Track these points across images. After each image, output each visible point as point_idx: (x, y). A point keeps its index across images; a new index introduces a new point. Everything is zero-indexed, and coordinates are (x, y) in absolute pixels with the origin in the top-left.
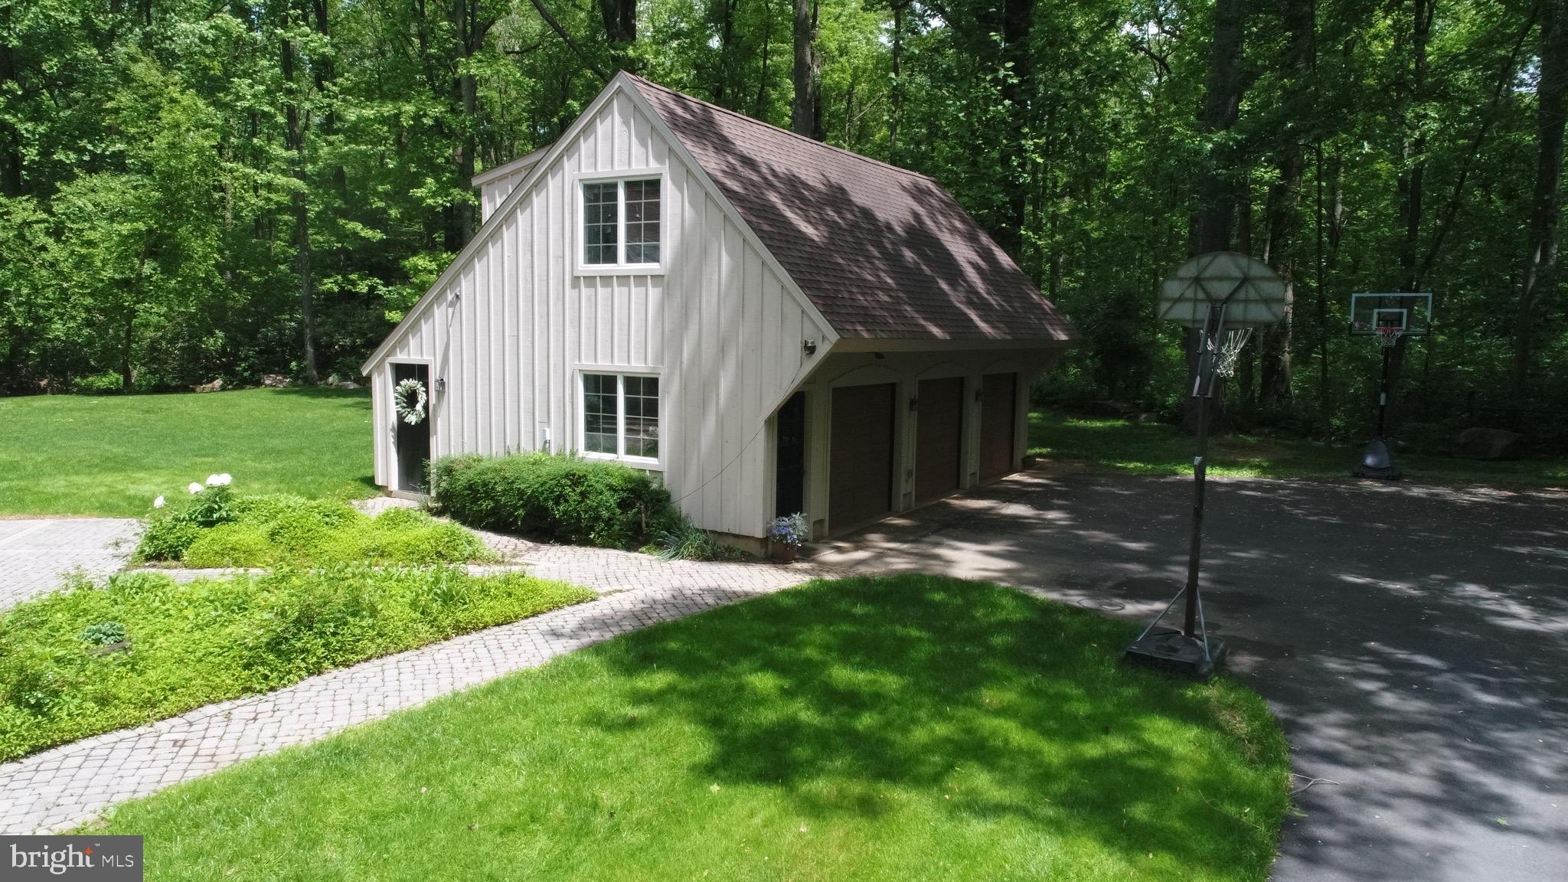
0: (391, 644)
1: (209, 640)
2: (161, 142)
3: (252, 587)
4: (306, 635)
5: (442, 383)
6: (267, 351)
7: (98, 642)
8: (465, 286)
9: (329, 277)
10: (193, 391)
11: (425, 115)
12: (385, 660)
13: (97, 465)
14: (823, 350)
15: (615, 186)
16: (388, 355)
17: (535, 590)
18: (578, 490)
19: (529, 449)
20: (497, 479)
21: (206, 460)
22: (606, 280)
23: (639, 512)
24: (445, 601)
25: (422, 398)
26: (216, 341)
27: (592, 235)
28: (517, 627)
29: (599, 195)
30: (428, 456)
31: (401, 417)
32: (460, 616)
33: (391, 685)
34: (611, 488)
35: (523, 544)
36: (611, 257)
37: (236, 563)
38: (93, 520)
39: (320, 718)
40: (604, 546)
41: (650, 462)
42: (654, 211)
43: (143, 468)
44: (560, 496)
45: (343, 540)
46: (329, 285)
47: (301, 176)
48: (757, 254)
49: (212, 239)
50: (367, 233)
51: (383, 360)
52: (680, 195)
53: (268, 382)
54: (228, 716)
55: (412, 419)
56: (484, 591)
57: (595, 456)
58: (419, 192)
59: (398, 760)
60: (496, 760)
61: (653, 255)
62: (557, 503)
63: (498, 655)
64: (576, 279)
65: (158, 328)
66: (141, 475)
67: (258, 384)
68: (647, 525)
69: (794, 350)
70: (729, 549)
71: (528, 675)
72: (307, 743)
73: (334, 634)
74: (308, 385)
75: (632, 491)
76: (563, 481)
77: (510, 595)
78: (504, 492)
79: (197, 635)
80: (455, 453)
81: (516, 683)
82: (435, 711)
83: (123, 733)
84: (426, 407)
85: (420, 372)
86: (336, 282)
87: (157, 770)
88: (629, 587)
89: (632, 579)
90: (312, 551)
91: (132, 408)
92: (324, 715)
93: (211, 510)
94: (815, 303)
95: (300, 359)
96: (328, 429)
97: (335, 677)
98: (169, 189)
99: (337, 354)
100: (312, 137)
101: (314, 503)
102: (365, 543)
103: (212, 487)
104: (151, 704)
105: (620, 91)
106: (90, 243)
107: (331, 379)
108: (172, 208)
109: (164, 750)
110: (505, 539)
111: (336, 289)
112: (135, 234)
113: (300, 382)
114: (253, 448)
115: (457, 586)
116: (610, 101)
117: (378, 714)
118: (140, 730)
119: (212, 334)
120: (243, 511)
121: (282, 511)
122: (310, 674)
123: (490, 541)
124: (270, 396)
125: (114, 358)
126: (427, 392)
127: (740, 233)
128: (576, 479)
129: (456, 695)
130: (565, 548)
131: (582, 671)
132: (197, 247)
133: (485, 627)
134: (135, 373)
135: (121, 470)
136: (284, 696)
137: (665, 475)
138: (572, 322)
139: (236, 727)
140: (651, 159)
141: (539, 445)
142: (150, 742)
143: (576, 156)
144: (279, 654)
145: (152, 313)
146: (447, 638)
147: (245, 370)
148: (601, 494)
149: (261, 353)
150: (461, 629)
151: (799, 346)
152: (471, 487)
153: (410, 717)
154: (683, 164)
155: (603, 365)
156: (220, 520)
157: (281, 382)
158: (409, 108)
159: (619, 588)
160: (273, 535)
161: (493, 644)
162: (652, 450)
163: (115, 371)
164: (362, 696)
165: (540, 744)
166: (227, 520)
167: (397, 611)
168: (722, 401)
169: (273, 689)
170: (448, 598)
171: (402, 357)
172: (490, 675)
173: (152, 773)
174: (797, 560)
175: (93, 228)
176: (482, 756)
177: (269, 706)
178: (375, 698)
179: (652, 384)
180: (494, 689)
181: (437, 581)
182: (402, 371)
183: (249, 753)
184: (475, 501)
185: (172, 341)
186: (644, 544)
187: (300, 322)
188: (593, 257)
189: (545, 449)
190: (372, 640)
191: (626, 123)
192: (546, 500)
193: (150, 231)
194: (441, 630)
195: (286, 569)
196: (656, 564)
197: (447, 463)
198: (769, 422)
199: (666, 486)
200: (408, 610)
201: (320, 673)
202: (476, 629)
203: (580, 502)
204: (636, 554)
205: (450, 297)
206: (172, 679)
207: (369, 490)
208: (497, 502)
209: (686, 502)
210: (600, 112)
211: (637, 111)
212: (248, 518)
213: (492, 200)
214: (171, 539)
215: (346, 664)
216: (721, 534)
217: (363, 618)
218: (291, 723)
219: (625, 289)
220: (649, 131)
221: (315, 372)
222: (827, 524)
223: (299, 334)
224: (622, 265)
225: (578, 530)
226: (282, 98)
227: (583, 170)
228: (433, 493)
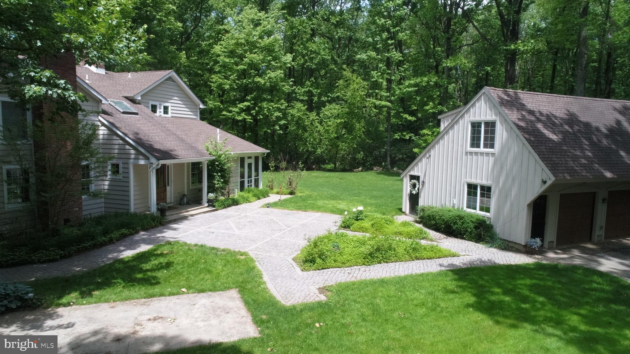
0: (399, 259)
1: (357, 251)
2: (349, 94)
3: (366, 239)
4: (378, 253)
5: (423, 182)
6: (376, 158)
7: (334, 247)
8: (432, 152)
9: (396, 133)
10: (353, 171)
11: (431, 81)
12: (396, 263)
13: (329, 198)
14: (549, 183)
15: (481, 123)
16: (409, 172)
17: (440, 251)
18: (461, 221)
19: (449, 206)
20: (437, 215)
21: (356, 198)
22: (476, 153)
23: (481, 231)
24: (413, 250)
25: (417, 186)
26: (360, 156)
27: (473, 139)
28: (433, 261)
29: (476, 126)
30: (418, 205)
31: (411, 191)
32: (417, 255)
33: (397, 269)
34: (472, 222)
35: (443, 236)
36: (478, 146)
37: (363, 232)
38: (329, 214)
39: (379, 274)
40: (468, 240)
41: (488, 214)
42: (493, 132)
43: (341, 200)
44: (455, 222)
45: (390, 229)
46: (397, 136)
47: (390, 101)
48: (527, 148)
49: (363, 124)
50: (410, 118)
51: (407, 174)
52: (502, 127)
53: (375, 169)
54: (359, 269)
55: (414, 192)
56: (425, 249)
57: (469, 210)
58: (427, 108)
59: (395, 286)
60: (418, 291)
61: (492, 146)
62: (454, 225)
63: (426, 267)
64: (467, 153)
65: (345, 150)
66: (340, 202)
67: (372, 169)
68: (484, 235)
69: (538, 182)
70: (512, 247)
71: (432, 273)
72: (376, 278)
73: (384, 254)
74: (387, 172)
75: (479, 223)
76: (457, 218)
77: (432, 251)
78: (439, 219)
79: (354, 249)
80: (426, 205)
81: (428, 275)
82: (406, 277)
83: (338, 269)
84: (418, 189)
85: (417, 178)
86: (399, 135)
87: (345, 278)
88: (471, 254)
89: (473, 252)
90: (382, 231)
91: (337, 177)
92: (380, 274)
93: (357, 217)
94: (547, 166)
95: (385, 162)
96: (391, 189)
97: (384, 265)
98: (350, 108)
99: (397, 161)
100: (394, 86)
101: (384, 217)
102: (396, 230)
103: (358, 210)
104: (344, 263)
105: (484, 93)
106: (328, 126)
107: (395, 169)
108: (351, 113)
109: (346, 274)
110: (438, 234)
111: (399, 138)
112: (341, 123)
113: (385, 170)
114: (369, 195)
115: (418, 247)
116: (481, 96)
117: (392, 275)
118: (342, 269)
119: (359, 153)
120: (365, 217)
121: (375, 218)
122: (378, 263)
123: (432, 234)
124: (375, 174)
125: (332, 160)
126: (419, 184)
127: (522, 141)
128: (461, 218)
129: (412, 274)
130: (456, 239)
131: (446, 275)
132: (358, 126)
133: (424, 259)
134: (337, 164)
135: (335, 200)
136: (372, 267)
137: (492, 219)
138: (464, 166)
139: (361, 272)
140: (493, 115)
141: (452, 205)
142: (344, 272)
143: (469, 114)
144: (371, 257)
145: (343, 146)
146: (413, 260)
147: (368, 165)
148: (468, 223)
149: (373, 159)
150: (417, 258)
151: (541, 181)
152: (429, 216)
153: (399, 277)
154: (504, 117)
155: (473, 181)
156: (360, 219)
157: (379, 169)
158: (426, 79)
159: (468, 254)
160: (372, 225)
161: (425, 264)
162: (488, 210)
163: (332, 163)
164: (389, 271)
165: (430, 290)
166: (362, 219)
167: (401, 251)
168: (512, 197)
169: (369, 265)
170: (414, 249)
171: (412, 173)
172: (422, 271)
173: (344, 278)
174: (537, 254)
175: (330, 121)
176: (415, 289)
177: (368, 269)
178: (392, 272)
179: (489, 189)
180: (422, 275)
181: (412, 244)
182: (412, 177)
183: (363, 278)
184: (430, 220)
185: (348, 155)
186: (482, 241)
187: (386, 150)
188: (472, 146)
189: (453, 207)
190: (394, 257)
191: (486, 103)
192: (451, 223)
193: (345, 122)
194: (412, 258)
195: (375, 235)
196: (484, 249)
197: (423, 208)
198: (529, 205)
199: (492, 223)
200: (403, 251)
201: (380, 263)
202: (421, 259)
203: (461, 225)
204: (478, 244)
205: (428, 156)
206: (348, 259)
207: (400, 212)
208: (436, 222)
209: (498, 230)
210: (477, 100)
211: (489, 99)
212: (366, 219)
213: (444, 123)
214: (348, 223)
215: (387, 262)
216: (510, 241)
217: (392, 251)
218: (373, 274)
219: (482, 157)
220: (493, 106)
221: (390, 166)
222: (555, 243)
223: (386, 153)
224: (482, 149)
225: (460, 234)
226: (386, 76)
227: (471, 118)
228: (419, 216)
